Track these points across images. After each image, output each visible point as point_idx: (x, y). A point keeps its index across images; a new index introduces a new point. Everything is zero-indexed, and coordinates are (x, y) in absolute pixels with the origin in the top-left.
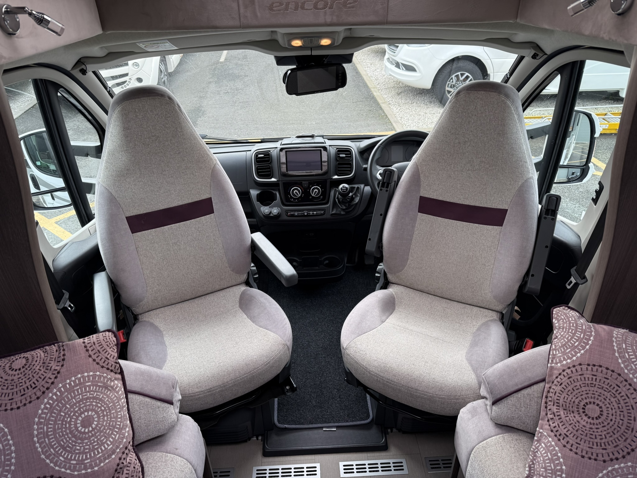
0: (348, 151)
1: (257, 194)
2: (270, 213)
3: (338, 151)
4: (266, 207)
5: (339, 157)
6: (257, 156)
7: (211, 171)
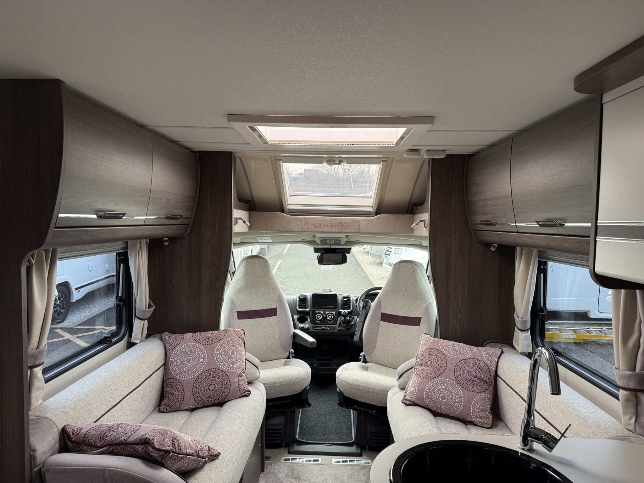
0: (349, 298)
1: (298, 318)
2: (304, 327)
3: (343, 297)
4: (302, 324)
5: (344, 300)
6: (300, 297)
7: (278, 295)
